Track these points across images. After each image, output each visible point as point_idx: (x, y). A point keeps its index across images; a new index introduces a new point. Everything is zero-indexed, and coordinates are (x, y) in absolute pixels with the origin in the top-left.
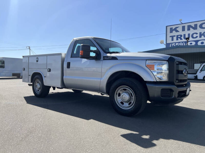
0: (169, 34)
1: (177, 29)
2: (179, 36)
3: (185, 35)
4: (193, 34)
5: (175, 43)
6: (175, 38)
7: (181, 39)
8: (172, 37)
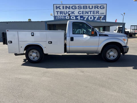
0: (56, 10)
1: (60, 7)
2: (61, 12)
3: (64, 12)
4: (68, 12)
5: (59, 16)
6: (59, 13)
7: (62, 14)
8: (58, 12)
